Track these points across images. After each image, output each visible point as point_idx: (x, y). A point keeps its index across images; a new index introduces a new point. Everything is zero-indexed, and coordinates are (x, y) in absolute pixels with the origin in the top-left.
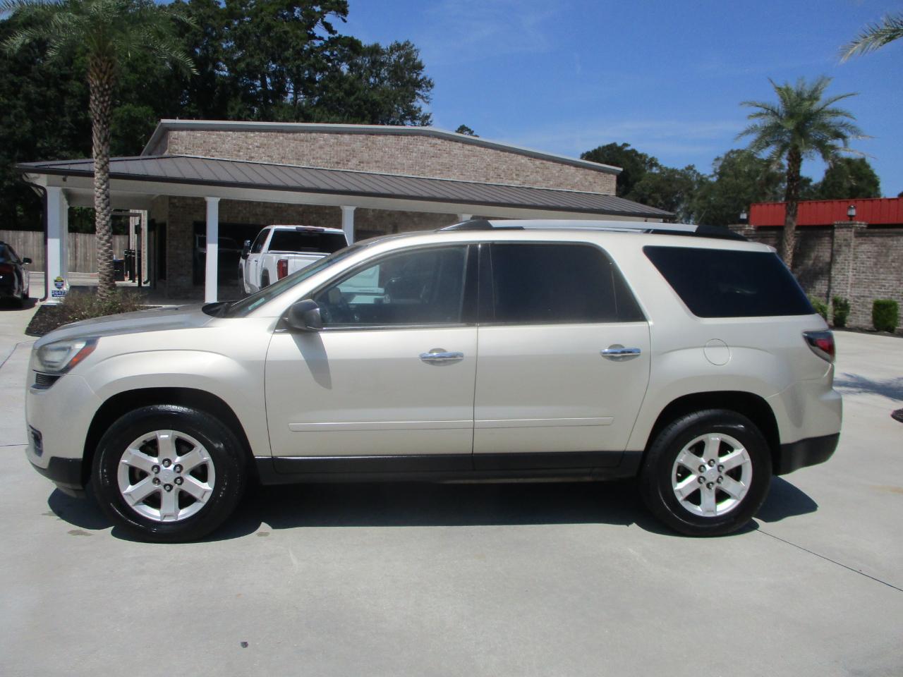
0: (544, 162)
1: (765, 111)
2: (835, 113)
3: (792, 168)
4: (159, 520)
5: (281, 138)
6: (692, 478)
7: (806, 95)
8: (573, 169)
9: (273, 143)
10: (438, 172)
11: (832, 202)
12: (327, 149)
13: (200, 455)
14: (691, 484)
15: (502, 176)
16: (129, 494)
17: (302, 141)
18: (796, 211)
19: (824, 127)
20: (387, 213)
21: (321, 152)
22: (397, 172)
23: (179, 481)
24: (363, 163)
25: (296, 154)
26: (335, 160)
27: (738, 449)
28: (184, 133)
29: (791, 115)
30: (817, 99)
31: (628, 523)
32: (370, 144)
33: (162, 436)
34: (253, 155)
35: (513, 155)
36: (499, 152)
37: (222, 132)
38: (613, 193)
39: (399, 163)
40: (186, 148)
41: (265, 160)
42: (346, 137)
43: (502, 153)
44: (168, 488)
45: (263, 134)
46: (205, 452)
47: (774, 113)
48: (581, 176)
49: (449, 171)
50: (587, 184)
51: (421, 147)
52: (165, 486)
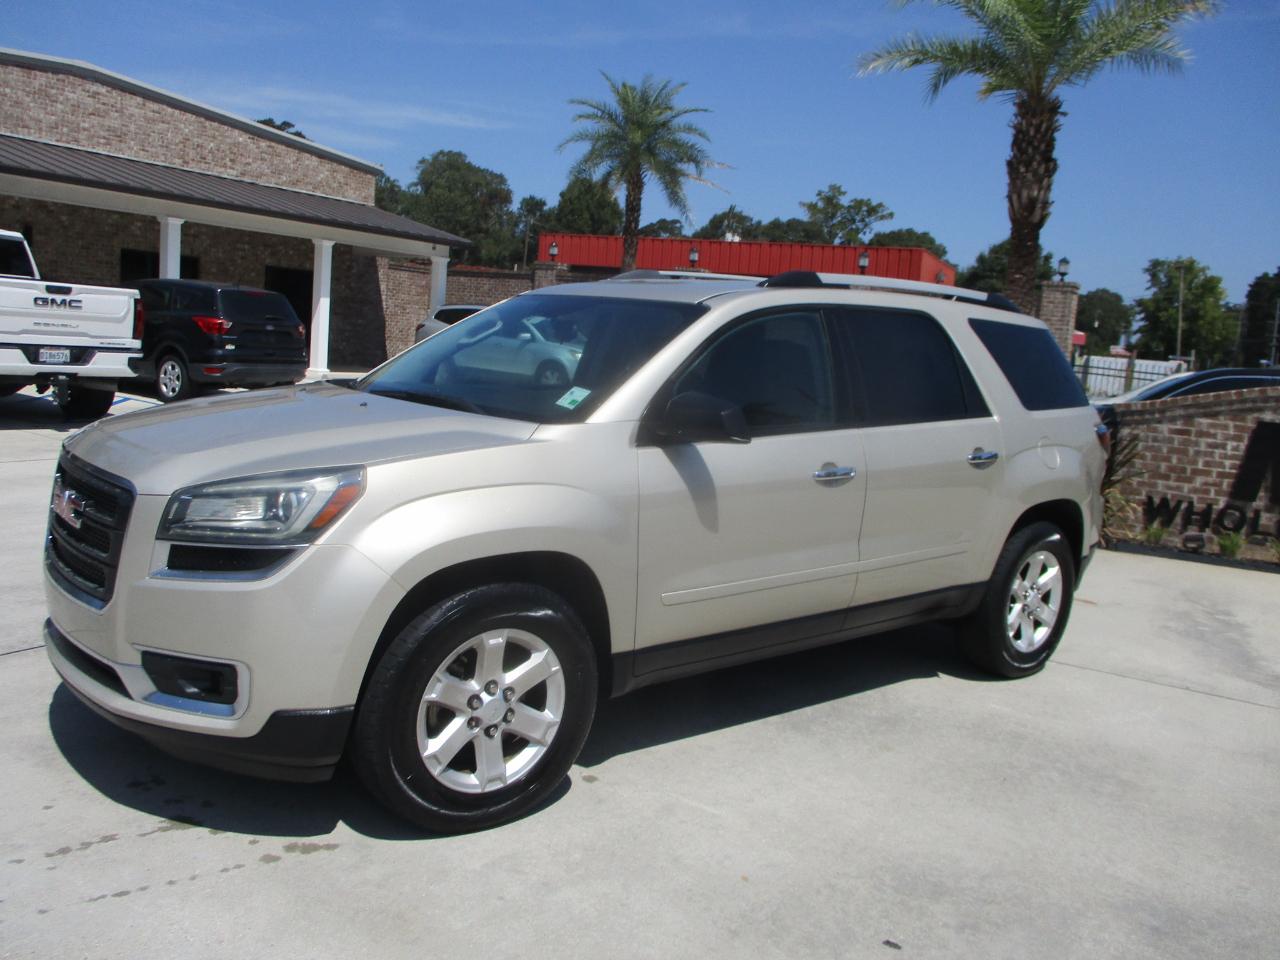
0: (273, 144)
1: (598, 112)
2: (689, 129)
3: (632, 193)
4: (479, 791)
6: (1018, 607)
7: (652, 100)
8: (314, 161)
10: (102, 141)
14: (1018, 614)
15: (210, 158)
16: (432, 757)
18: (636, 250)
19: (675, 143)
20: (13, 202)
22: (29, 134)
23: (509, 716)
27: (1053, 567)
29: (635, 123)
30: (667, 108)
33: (489, 642)
35: (226, 128)
36: (203, 119)
38: (371, 203)
39: (31, 118)
43: (208, 123)
44: (490, 731)
46: (551, 657)
47: (611, 117)
48: (327, 173)
49: (121, 141)
50: (335, 185)
51: (71, 95)
52: (486, 730)
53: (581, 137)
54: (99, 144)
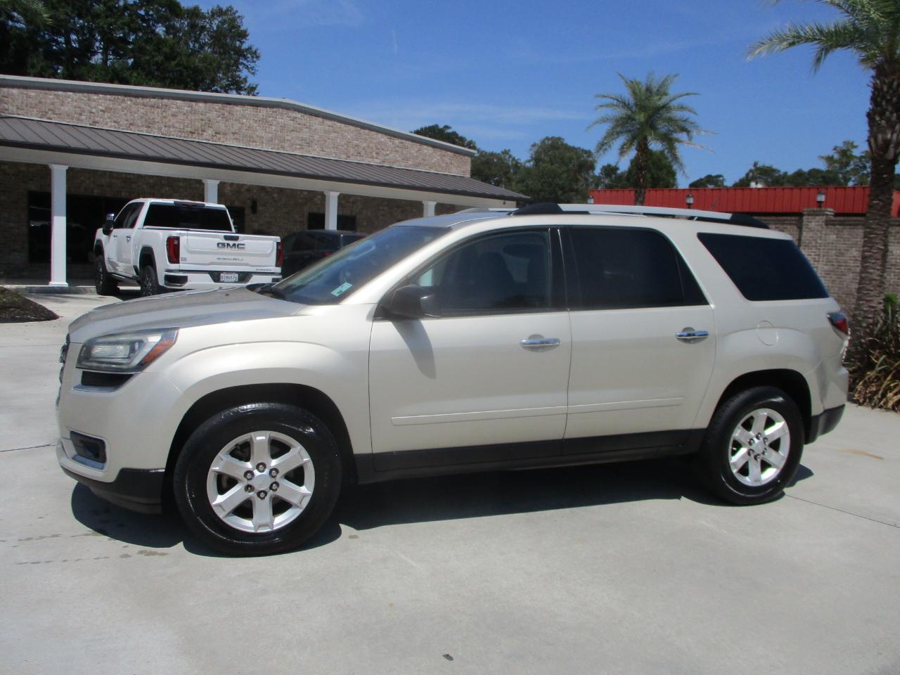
0: (404, 141)
1: (615, 102)
2: (682, 108)
3: (641, 157)
4: (253, 531)
5: (129, 102)
6: (743, 451)
7: (655, 90)
9: (120, 107)
10: (298, 147)
12: (181, 117)
14: (743, 457)
15: (363, 152)
16: (219, 505)
17: (152, 107)
19: (670, 120)
20: (246, 187)
21: (173, 120)
22: (256, 146)
23: (274, 486)
24: (219, 133)
25: (146, 120)
26: (189, 129)
27: (779, 421)
28: (15, 91)
29: (642, 107)
30: (666, 94)
31: (679, 498)
32: (226, 114)
33: (258, 438)
34: (97, 119)
35: (373, 133)
36: (359, 129)
37: (60, 93)
38: (468, 175)
39: (257, 136)
40: (18, 108)
41: (111, 126)
42: (201, 105)
43: (362, 131)
44: (262, 495)
45: (109, 96)
47: (625, 105)
48: (439, 157)
49: (309, 146)
50: (443, 165)
51: (280, 120)
52: (259, 494)
53: (604, 120)
54: (296, 149)
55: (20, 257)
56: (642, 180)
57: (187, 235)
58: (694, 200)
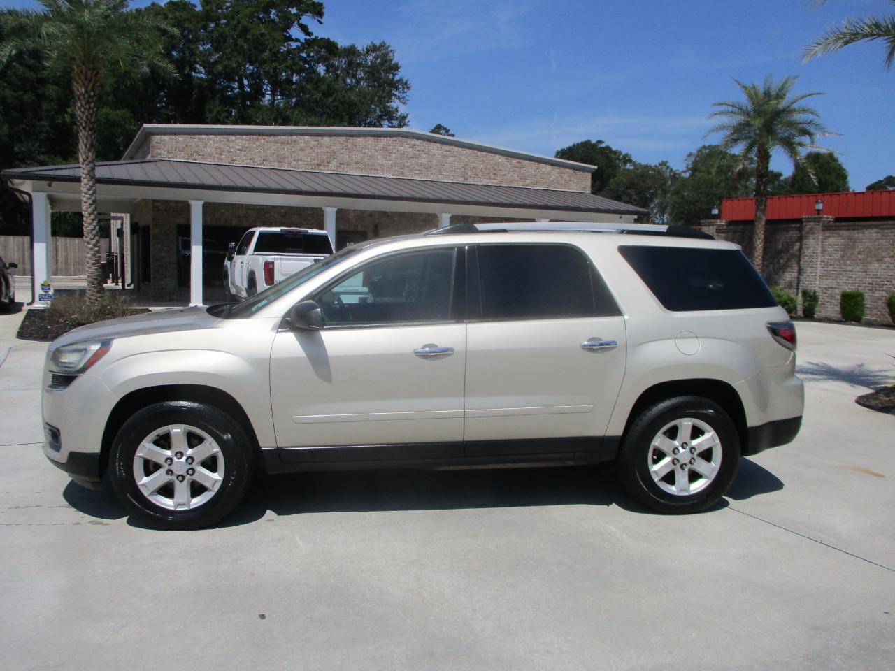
0: (521, 161)
1: (731, 109)
2: (804, 111)
3: (761, 164)
4: (173, 509)
5: (262, 141)
6: (667, 460)
7: (773, 93)
8: (549, 167)
9: (255, 146)
10: (417, 172)
11: (801, 196)
12: (308, 151)
13: (211, 447)
14: (666, 465)
15: (481, 174)
16: (144, 485)
17: (283, 143)
18: (765, 206)
19: (792, 124)
20: (369, 213)
21: (301, 154)
22: (378, 173)
23: (190, 472)
24: (343, 164)
25: (278, 156)
26: (316, 162)
27: (709, 432)
28: (166, 138)
29: (758, 112)
30: (782, 98)
31: (608, 503)
32: (350, 146)
33: (175, 430)
34: (235, 158)
35: (490, 155)
36: (476, 152)
37: (203, 136)
38: (588, 191)
39: (379, 164)
40: (168, 153)
41: (247, 163)
42: (327, 139)
43: (479, 153)
44: (180, 478)
45: (245, 137)
46: (215, 444)
47: (742, 111)
48: (557, 175)
49: (428, 171)
50: (562, 182)
51: (400, 149)
52: (178, 477)
53: (723, 127)
54: (415, 174)
55: (171, 283)
56: (762, 188)
57: (281, 259)
58: (823, 206)
